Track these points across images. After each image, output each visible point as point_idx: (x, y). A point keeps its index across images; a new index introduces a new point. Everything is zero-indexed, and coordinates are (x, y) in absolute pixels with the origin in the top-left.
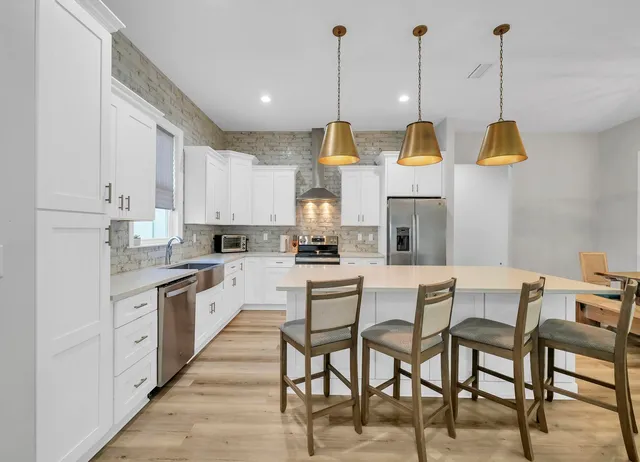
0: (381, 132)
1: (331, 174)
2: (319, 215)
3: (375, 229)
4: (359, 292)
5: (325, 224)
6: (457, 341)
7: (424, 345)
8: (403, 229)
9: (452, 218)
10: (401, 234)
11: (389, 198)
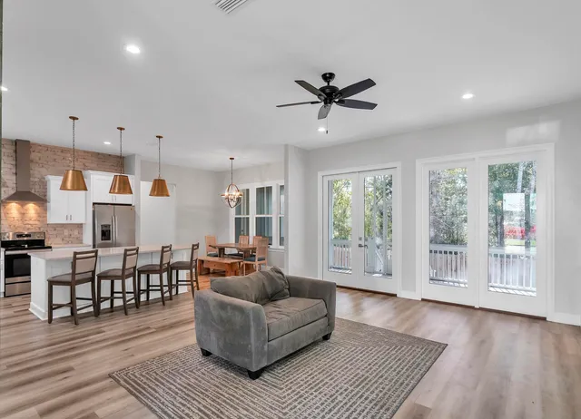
0: (85, 152)
1: (36, 180)
2: (23, 214)
3: (80, 226)
4: (96, 256)
5: (31, 222)
6: (140, 272)
7: (126, 273)
8: (106, 226)
9: (139, 217)
10: (104, 229)
11: (94, 204)
